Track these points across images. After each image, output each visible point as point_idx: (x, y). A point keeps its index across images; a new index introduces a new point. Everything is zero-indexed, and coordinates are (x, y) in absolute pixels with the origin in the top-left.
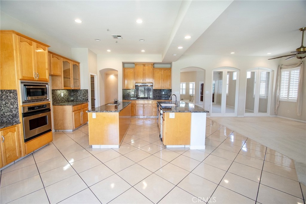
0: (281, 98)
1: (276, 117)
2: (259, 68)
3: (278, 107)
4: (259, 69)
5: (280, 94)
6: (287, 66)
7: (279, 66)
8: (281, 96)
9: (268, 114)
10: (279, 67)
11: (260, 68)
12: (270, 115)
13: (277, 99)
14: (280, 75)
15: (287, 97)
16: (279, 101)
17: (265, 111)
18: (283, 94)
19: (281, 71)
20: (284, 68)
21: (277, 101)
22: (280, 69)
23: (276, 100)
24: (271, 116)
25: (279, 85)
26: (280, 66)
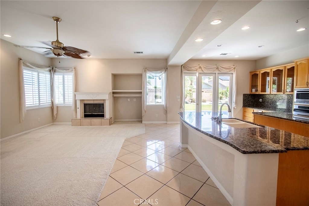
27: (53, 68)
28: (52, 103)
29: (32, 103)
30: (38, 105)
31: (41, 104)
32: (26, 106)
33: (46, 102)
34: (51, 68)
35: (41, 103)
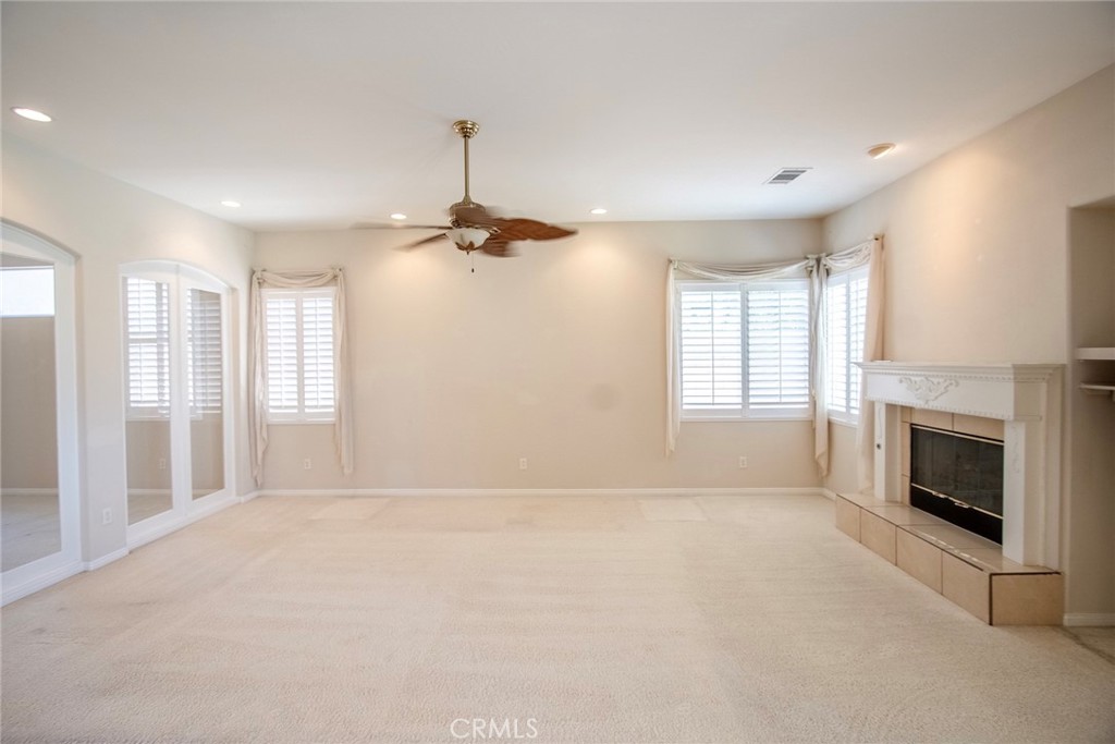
0: (271, 411)
1: (259, 497)
2: (178, 266)
3: (264, 453)
4: (177, 270)
5: (266, 393)
6: (283, 275)
7: (253, 272)
8: (271, 403)
9: (228, 496)
10: (255, 278)
11: (182, 265)
12: (238, 494)
13: (258, 419)
14: (259, 314)
15: (295, 403)
16: (268, 426)
17: (219, 484)
18: (279, 396)
19: (260, 296)
20: (276, 287)
21: (258, 427)
22: (257, 285)
23: (254, 425)
24: (243, 499)
25: (259, 355)
26: (258, 274)
27: (818, 261)
28: (814, 403)
29: (709, 400)
30: (740, 407)
31: (752, 407)
32: (685, 407)
33: (777, 400)
34: (813, 263)
35: (753, 404)
